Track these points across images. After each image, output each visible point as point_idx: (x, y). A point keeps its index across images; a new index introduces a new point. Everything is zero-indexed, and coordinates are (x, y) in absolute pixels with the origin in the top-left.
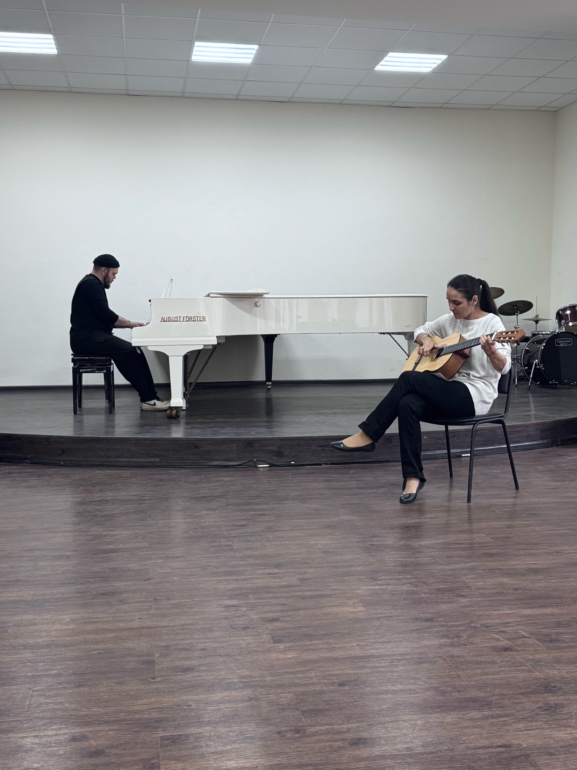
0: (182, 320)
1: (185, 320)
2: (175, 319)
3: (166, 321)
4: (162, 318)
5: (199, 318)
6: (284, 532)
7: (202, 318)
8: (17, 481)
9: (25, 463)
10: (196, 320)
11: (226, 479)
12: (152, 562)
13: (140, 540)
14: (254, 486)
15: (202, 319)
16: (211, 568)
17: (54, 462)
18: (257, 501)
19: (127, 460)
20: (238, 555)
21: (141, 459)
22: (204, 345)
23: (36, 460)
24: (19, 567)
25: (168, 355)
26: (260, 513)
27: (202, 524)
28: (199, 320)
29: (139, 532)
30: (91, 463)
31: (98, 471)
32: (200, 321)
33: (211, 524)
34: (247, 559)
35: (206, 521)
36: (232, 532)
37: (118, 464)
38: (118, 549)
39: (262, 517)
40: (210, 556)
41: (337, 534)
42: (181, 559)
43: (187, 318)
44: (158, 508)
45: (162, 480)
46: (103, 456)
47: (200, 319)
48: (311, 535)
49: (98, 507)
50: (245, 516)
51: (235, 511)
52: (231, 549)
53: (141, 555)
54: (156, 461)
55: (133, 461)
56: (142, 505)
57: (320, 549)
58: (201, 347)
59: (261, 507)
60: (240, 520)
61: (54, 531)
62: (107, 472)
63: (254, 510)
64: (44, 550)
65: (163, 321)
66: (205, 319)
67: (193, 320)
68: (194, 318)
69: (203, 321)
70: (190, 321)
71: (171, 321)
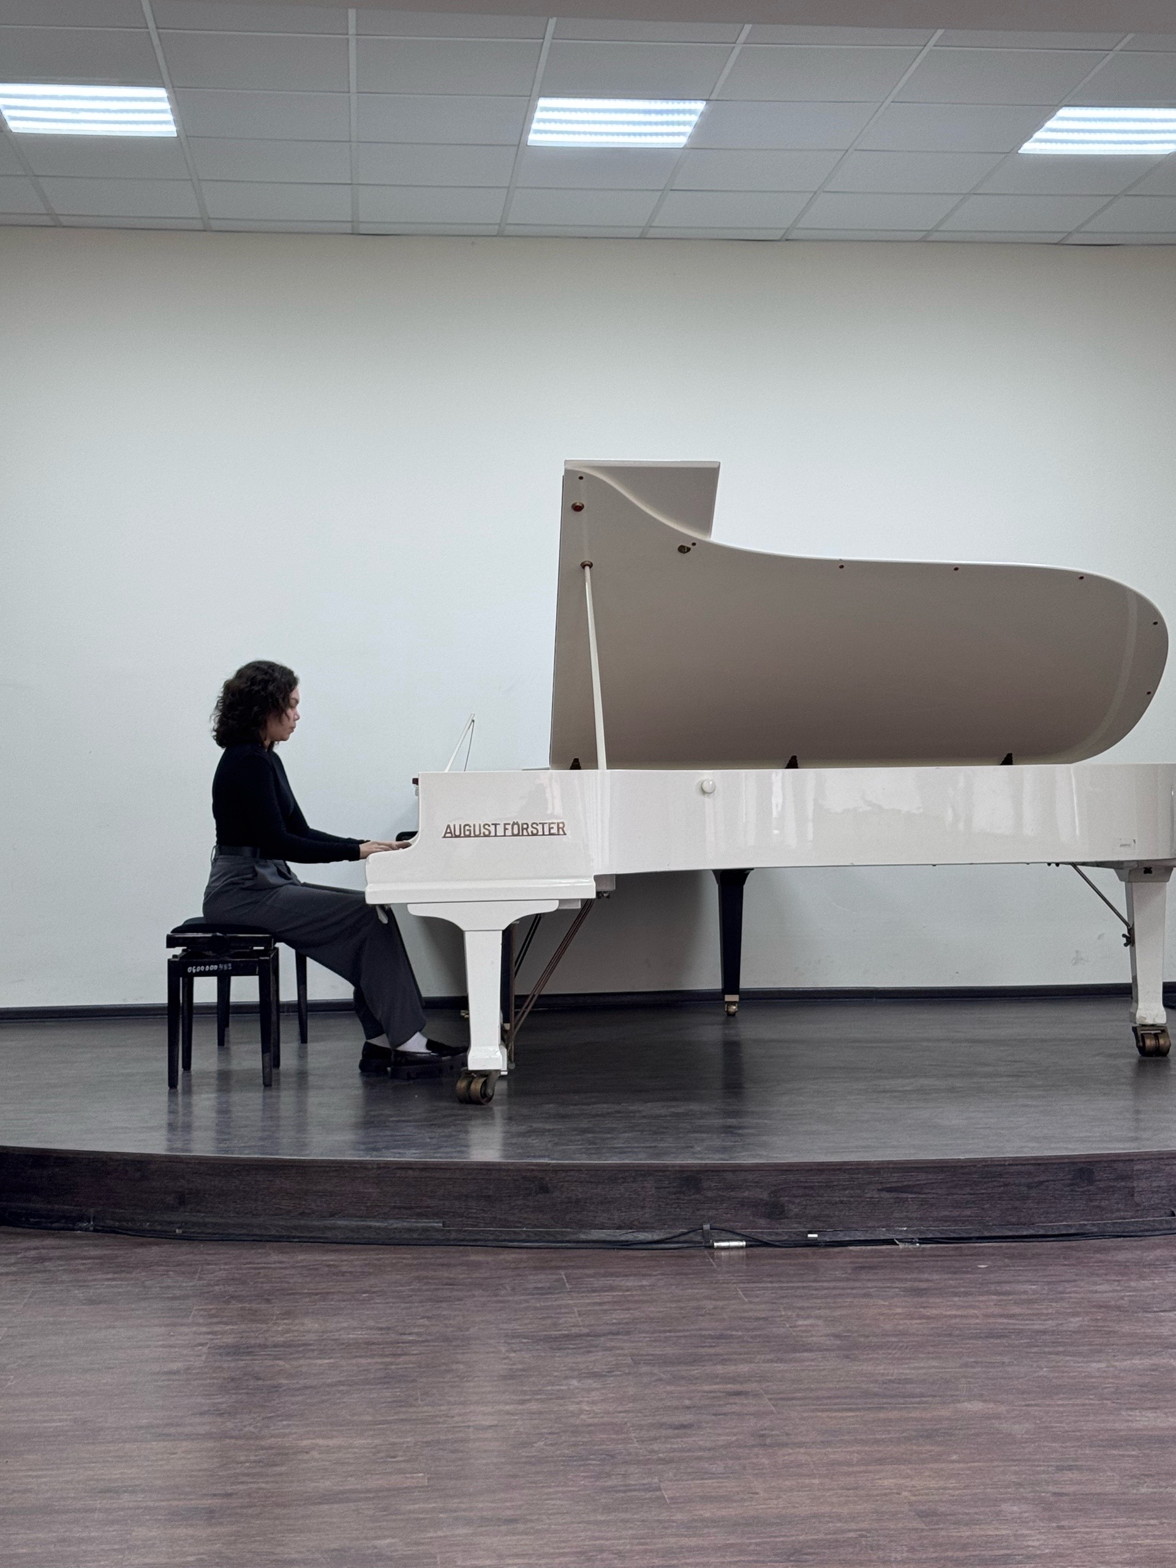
0: (500, 832)
1: (509, 833)
2: (483, 830)
3: (459, 836)
4: (449, 826)
5: (546, 827)
6: (802, 1450)
7: (555, 826)
8: (62, 1282)
9: (81, 1229)
10: (540, 833)
11: (629, 1284)
12: (440, 1533)
13: (403, 1465)
14: (709, 1305)
15: (554, 831)
16: (605, 1555)
17: (159, 1228)
18: (718, 1350)
19: (354, 1223)
20: (679, 1516)
21: (391, 1221)
22: (561, 901)
23: (110, 1223)
24: (81, 1541)
25: (463, 927)
26: (730, 1387)
27: (572, 1420)
28: (547, 832)
29: (398, 1440)
30: (257, 1231)
31: (275, 1257)
32: (550, 834)
33: (596, 1420)
34: (706, 1531)
35: (581, 1412)
36: (656, 1447)
37: (329, 1234)
38: (342, 1492)
39: (737, 1399)
40: (600, 1518)
41: (954, 1457)
42: (521, 1527)
43: (516, 827)
44: (444, 1367)
45: (451, 1283)
46: (289, 1212)
47: (550, 829)
48: (881, 1461)
49: (281, 1363)
50: (690, 1399)
51: (661, 1380)
52: (658, 1498)
53: (410, 1512)
54: (433, 1227)
55: (370, 1227)
56: (402, 1359)
57: (910, 1504)
58: (552, 907)
59: (731, 1368)
60: (677, 1408)
61: (169, 1435)
62: (300, 1257)
63: (713, 1378)
64: (143, 1491)
65: (450, 835)
66: (565, 829)
67: (532, 832)
68: (535, 826)
69: (558, 835)
70: (523, 835)
71: (472, 835)
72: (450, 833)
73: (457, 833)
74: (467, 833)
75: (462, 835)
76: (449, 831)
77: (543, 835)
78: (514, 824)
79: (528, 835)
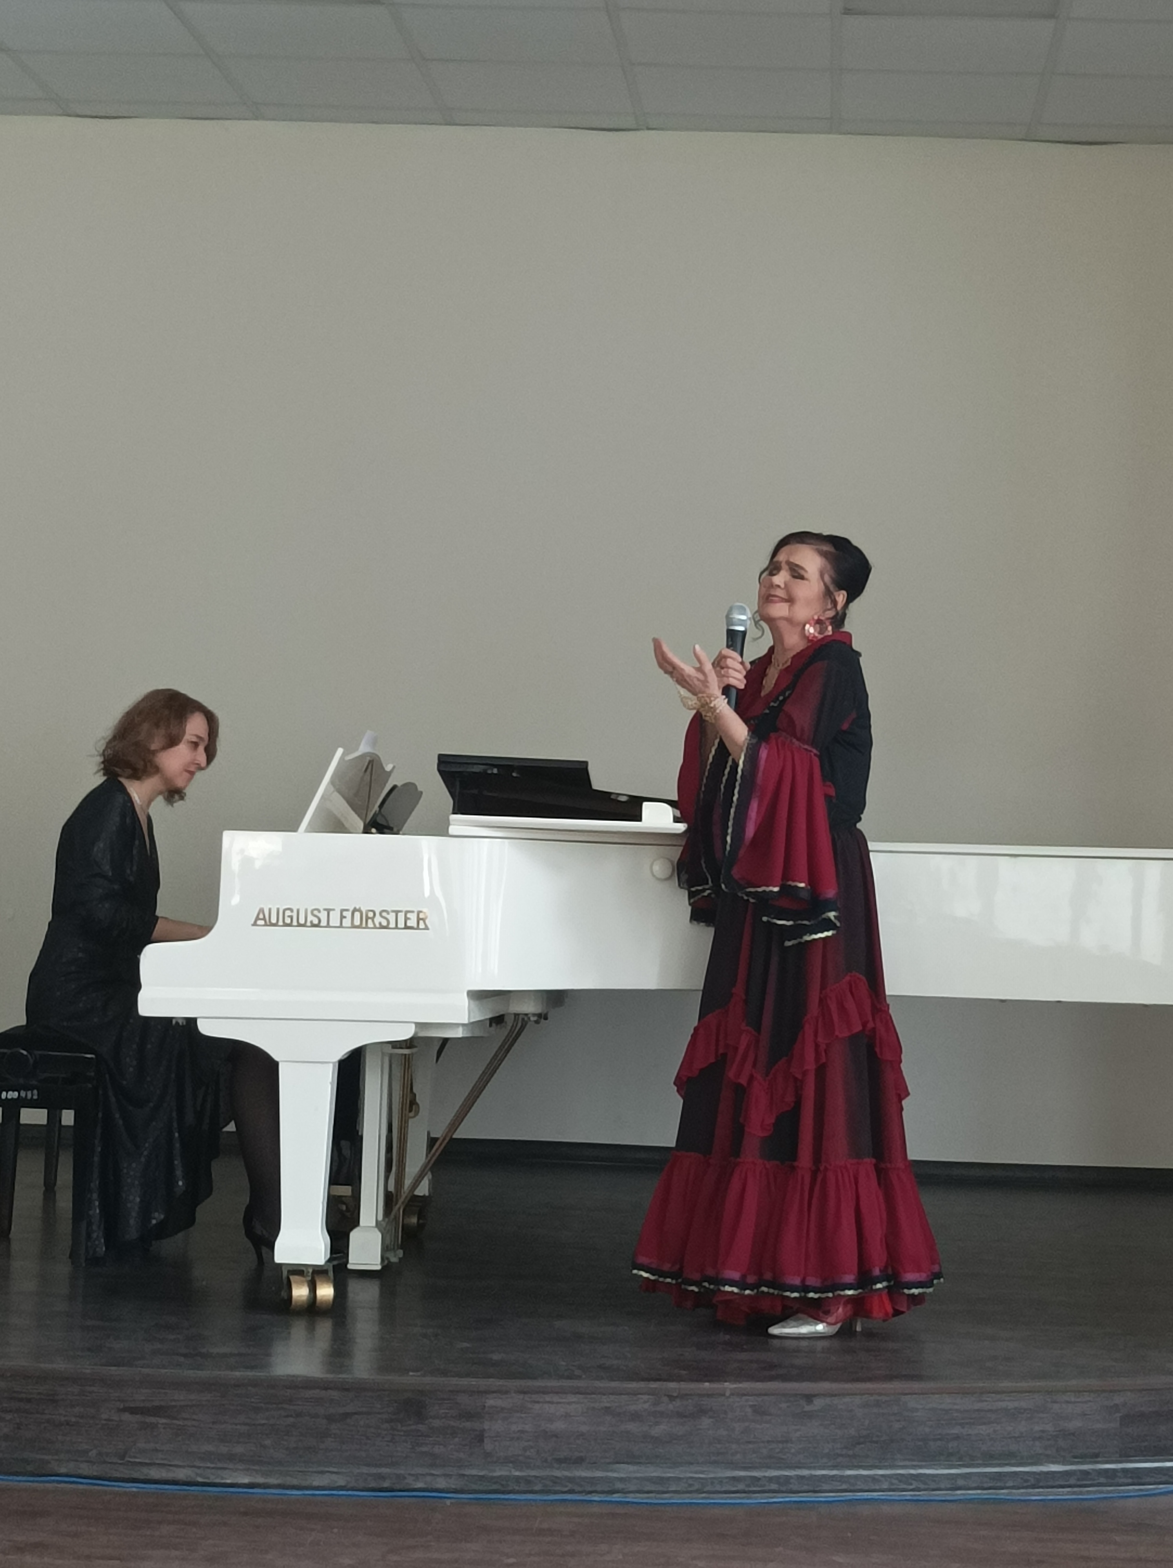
0: (335, 920)
1: (347, 922)
2: (310, 918)
3: (275, 925)
4: (262, 911)
5: (401, 917)
7: (414, 916)
10: (392, 925)
15: (412, 922)
22: (418, 1025)
25: (276, 1056)
28: (401, 924)
32: (406, 927)
43: (357, 915)
47: (406, 919)
58: (405, 1033)
65: (262, 922)
66: (427, 921)
67: (380, 923)
68: (384, 914)
69: (418, 928)
70: (367, 927)
71: (295, 923)
72: (263, 919)
73: (274, 921)
74: (288, 921)
75: (281, 923)
76: (261, 916)
77: (396, 927)
78: (355, 910)
79: (375, 927)
